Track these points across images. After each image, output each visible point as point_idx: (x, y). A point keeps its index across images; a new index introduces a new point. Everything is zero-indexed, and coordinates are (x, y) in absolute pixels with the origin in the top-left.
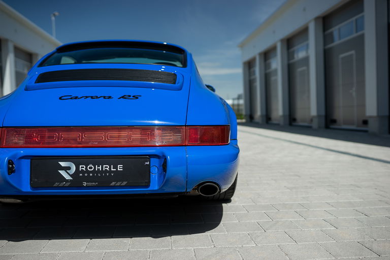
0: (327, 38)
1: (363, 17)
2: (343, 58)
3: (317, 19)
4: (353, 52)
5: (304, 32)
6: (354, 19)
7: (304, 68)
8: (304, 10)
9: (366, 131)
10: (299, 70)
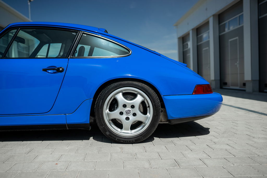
0: (221, 28)
1: (242, 15)
2: (231, 42)
3: (214, 16)
4: (237, 38)
5: (206, 24)
6: (238, 16)
7: (207, 48)
8: (206, 9)
9: (245, 90)
10: (204, 49)
